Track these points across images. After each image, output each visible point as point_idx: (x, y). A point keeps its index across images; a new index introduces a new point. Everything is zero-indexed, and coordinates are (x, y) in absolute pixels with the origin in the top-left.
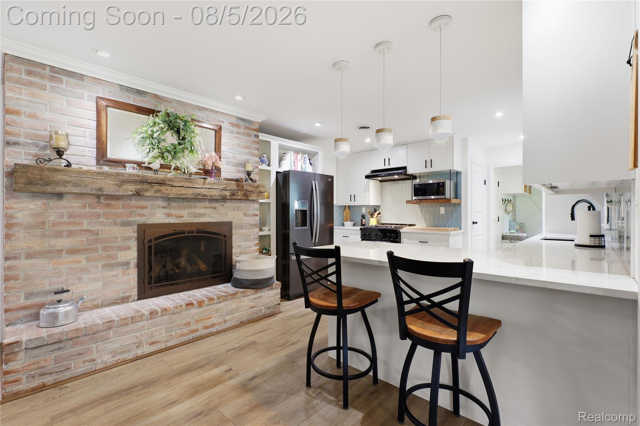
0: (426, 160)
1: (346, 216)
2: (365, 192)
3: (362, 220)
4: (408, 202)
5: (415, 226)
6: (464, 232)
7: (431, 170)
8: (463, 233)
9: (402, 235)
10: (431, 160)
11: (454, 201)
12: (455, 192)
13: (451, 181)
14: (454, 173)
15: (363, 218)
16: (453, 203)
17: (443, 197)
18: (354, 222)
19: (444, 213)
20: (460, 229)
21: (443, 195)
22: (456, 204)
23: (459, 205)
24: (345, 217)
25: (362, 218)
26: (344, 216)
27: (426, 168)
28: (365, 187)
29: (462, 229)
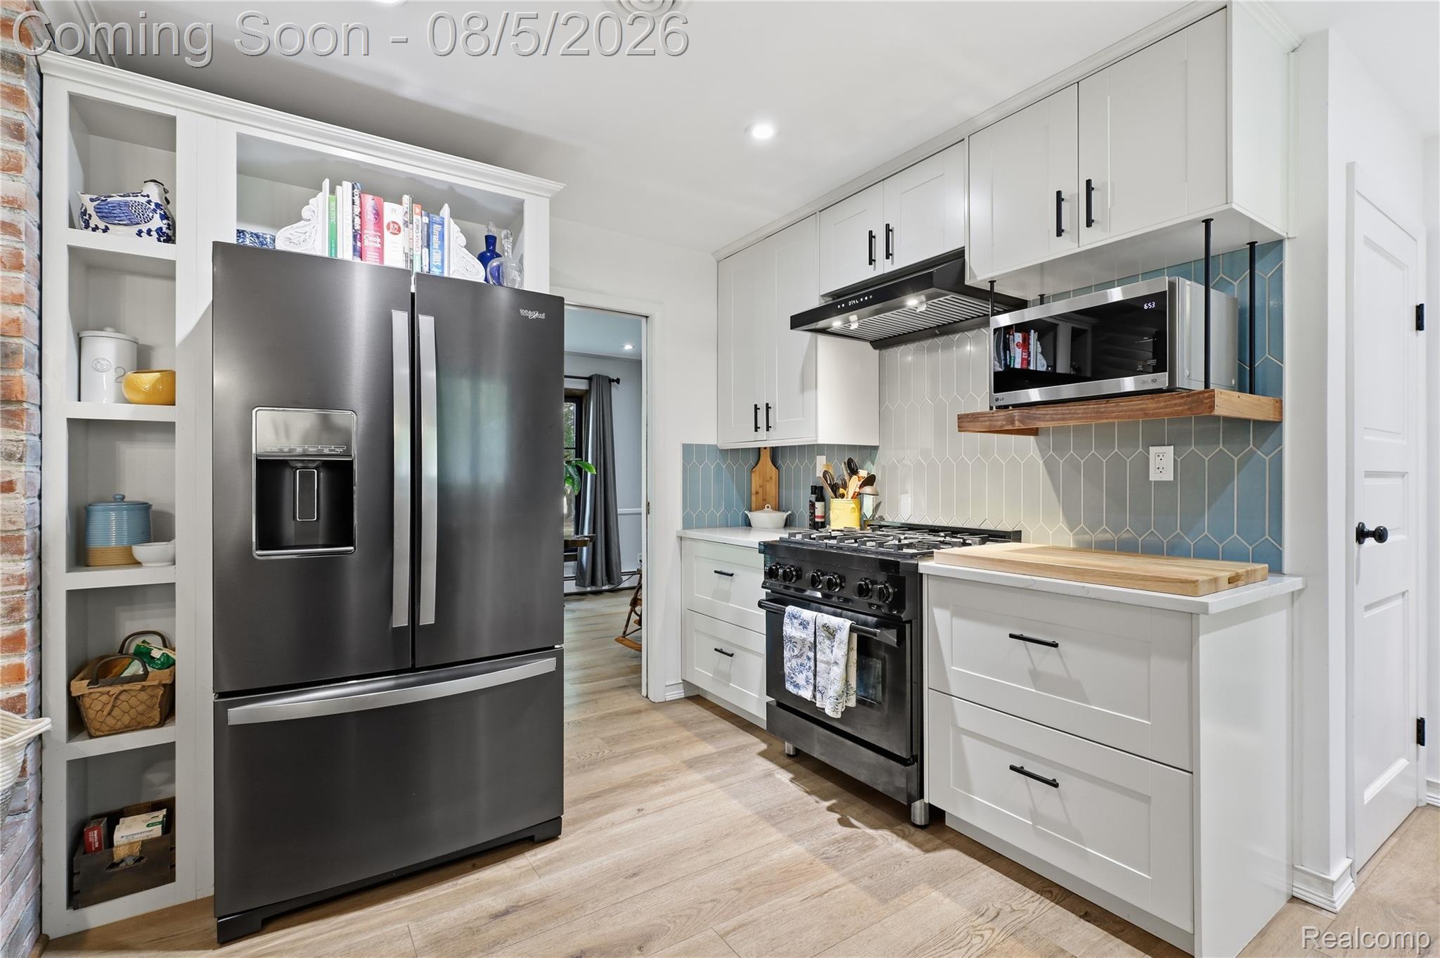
0: (1059, 193)
1: (760, 490)
2: (803, 389)
3: (812, 506)
4: (966, 422)
5: (1019, 540)
6: (1300, 591)
7: (1092, 239)
8: (1294, 596)
9: (929, 589)
10: (1089, 182)
11: (1230, 403)
12: (1241, 359)
13: (1213, 292)
14: (1232, 254)
15: (818, 500)
16: (1228, 420)
17: (1162, 380)
18: (789, 512)
19: (1169, 476)
20: (1276, 569)
21: (1160, 368)
22: (1249, 420)
23: (1270, 428)
24: (757, 493)
25: (813, 497)
26: (754, 491)
27: (1060, 232)
28: (803, 368)
29: (1287, 565)
